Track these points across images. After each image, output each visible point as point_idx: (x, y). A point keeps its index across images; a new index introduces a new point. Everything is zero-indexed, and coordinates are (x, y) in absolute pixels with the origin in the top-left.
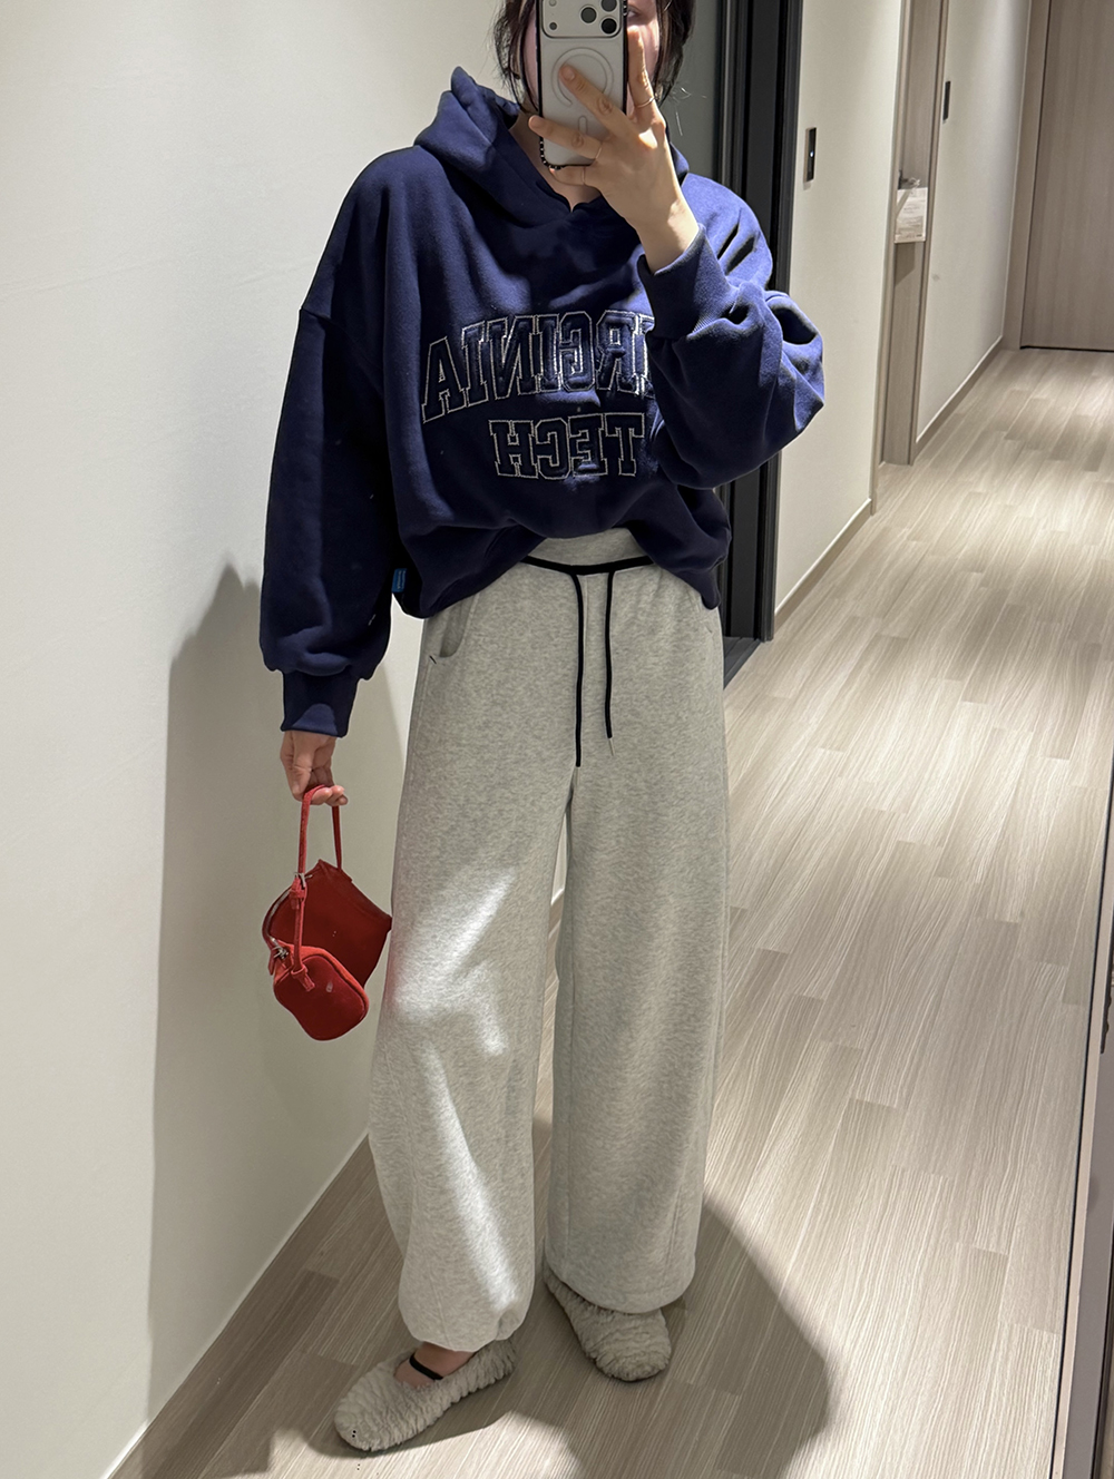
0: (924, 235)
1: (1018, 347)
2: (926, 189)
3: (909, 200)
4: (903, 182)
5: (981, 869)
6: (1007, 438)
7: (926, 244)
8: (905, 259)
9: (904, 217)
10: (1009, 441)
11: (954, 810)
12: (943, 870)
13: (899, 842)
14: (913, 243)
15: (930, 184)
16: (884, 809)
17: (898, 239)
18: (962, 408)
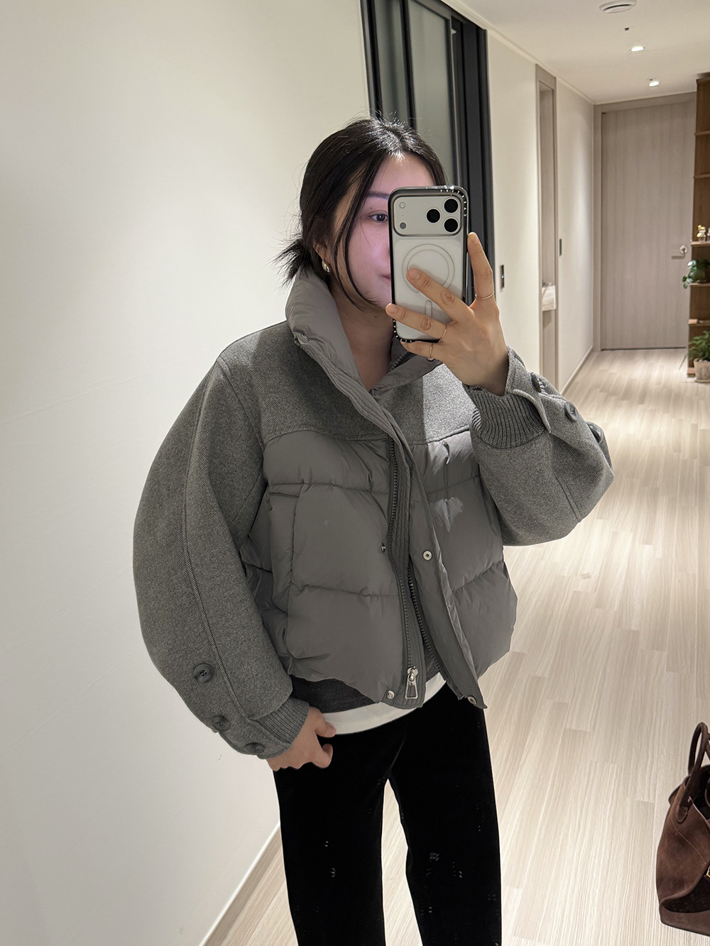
0: (555, 307)
1: (600, 349)
2: (554, 287)
3: (547, 292)
4: (544, 284)
5: (616, 603)
6: (601, 391)
7: (556, 311)
8: (548, 317)
9: (545, 299)
10: (602, 393)
11: (600, 573)
12: (598, 605)
13: (574, 592)
14: (550, 311)
15: (556, 283)
16: (565, 574)
17: (543, 309)
18: (577, 380)
